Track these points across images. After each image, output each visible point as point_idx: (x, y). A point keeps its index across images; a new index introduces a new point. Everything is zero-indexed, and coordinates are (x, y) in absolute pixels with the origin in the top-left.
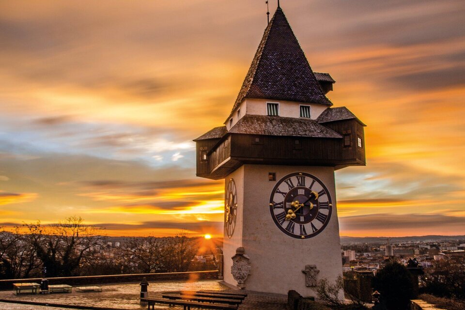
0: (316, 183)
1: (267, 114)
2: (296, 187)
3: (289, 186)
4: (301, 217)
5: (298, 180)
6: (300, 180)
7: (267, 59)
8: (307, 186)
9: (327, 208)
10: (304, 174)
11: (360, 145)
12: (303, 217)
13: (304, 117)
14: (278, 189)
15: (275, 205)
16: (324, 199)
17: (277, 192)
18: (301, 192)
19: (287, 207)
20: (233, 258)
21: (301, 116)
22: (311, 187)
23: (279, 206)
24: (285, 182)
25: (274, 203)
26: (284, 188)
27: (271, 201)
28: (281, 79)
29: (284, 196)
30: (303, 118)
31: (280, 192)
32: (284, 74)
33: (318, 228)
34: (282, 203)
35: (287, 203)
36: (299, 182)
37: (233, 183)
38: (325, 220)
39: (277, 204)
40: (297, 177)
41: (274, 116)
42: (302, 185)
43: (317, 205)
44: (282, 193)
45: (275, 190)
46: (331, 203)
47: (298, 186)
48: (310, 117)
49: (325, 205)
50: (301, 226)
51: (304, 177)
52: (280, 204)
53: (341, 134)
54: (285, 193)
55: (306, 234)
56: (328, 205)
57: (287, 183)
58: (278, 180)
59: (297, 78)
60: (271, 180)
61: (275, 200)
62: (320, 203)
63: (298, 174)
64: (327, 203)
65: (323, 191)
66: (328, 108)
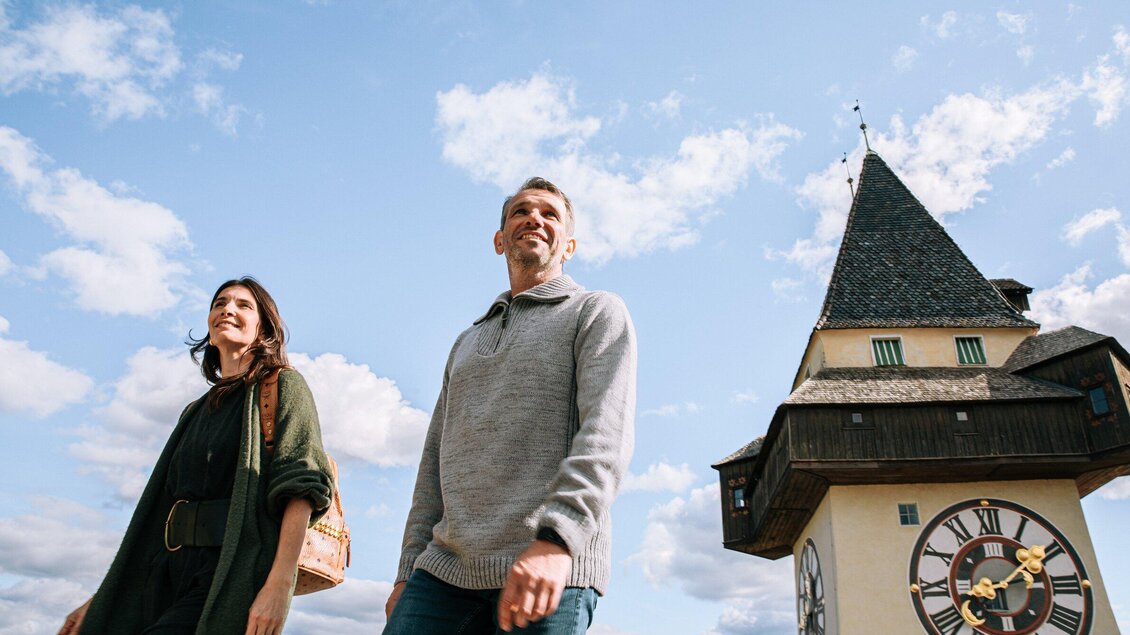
0: (1031, 524)
1: (875, 364)
2: (976, 536)
3: (958, 534)
4: (1004, 619)
5: (981, 518)
6: (986, 519)
7: (859, 248)
8: (1008, 532)
9: (1078, 592)
10: (992, 502)
12: (1010, 619)
13: (970, 361)
14: (928, 546)
15: (926, 588)
16: (1062, 566)
17: (927, 553)
18: (993, 549)
19: (960, 592)
21: (962, 360)
22: (1018, 536)
23: (936, 589)
24: (946, 524)
25: (922, 582)
26: (944, 540)
27: (914, 579)
28: (899, 285)
29: (948, 564)
30: (967, 365)
31: (935, 554)
32: (903, 276)
34: (944, 581)
35: (958, 582)
36: (984, 525)
37: (810, 548)
38: (1079, 625)
39: (930, 586)
40: (977, 512)
41: (894, 365)
42: (992, 531)
43: (1047, 584)
44: (942, 555)
45: (920, 548)
46: (1084, 577)
47: (981, 534)
48: (984, 362)
49: (1070, 585)
51: (996, 511)
52: (937, 584)
53: (1081, 388)
54: (950, 556)
56: (1077, 585)
57: (952, 527)
58: (925, 519)
59: (937, 280)
60: (904, 521)
61: (921, 574)
62: (1053, 579)
63: (977, 503)
64: (1074, 577)
65: (1055, 544)
66: (1029, 338)
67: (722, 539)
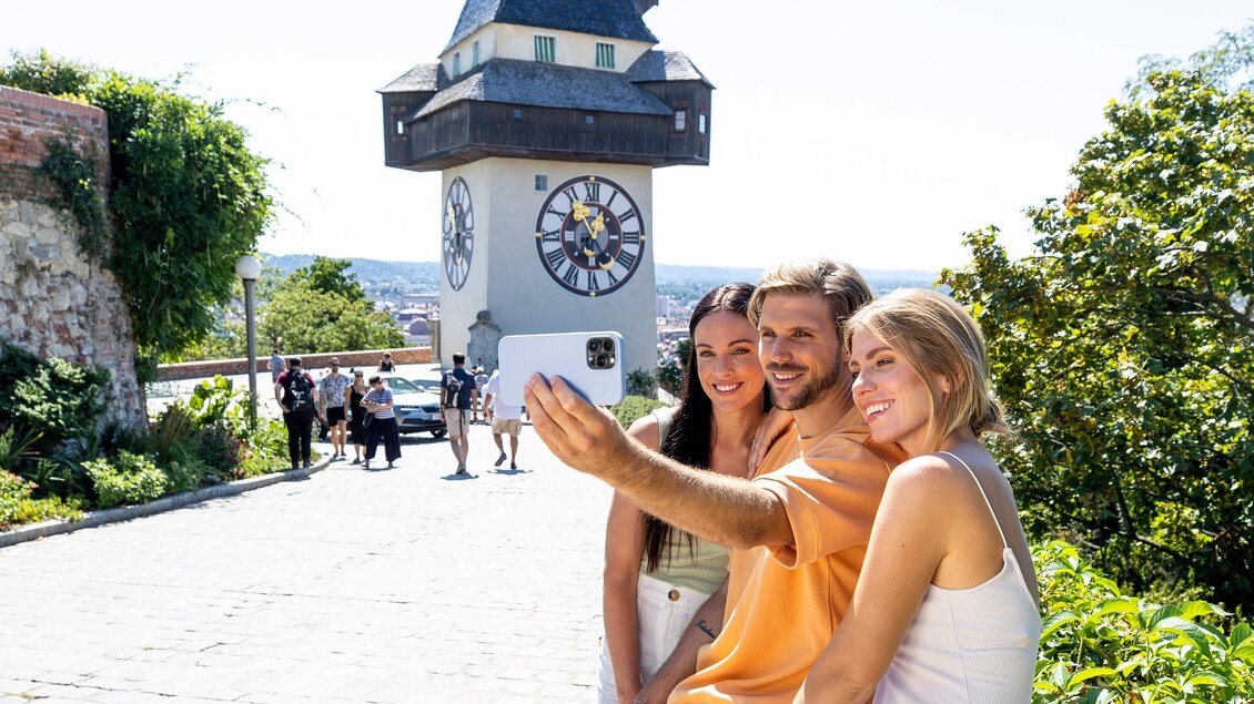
0: (619, 196)
1: (534, 59)
2: (583, 202)
3: (571, 200)
4: (590, 258)
5: (588, 190)
6: (591, 191)
8: (603, 201)
9: (637, 243)
10: (597, 179)
11: (702, 129)
12: (594, 258)
13: (603, 65)
14: (551, 207)
15: (546, 235)
16: (630, 226)
17: (549, 211)
18: (592, 212)
19: (566, 239)
20: (470, 329)
21: (598, 64)
22: (609, 205)
23: (552, 236)
24: (565, 192)
25: (544, 231)
26: (562, 203)
27: (539, 229)
29: (561, 219)
30: (601, 68)
31: (555, 212)
33: (620, 279)
34: (558, 232)
35: (566, 232)
36: (589, 195)
37: (462, 186)
38: (633, 264)
39: (548, 234)
40: (586, 184)
41: (547, 62)
42: (593, 199)
43: (620, 237)
44: (559, 214)
45: (546, 208)
46: (643, 233)
47: (586, 201)
48: (613, 67)
49: (634, 238)
50: (590, 273)
51: (598, 185)
52: (553, 233)
53: (671, 107)
54: (564, 215)
55: (597, 288)
56: (637, 238)
57: (568, 195)
58: (552, 187)
60: (538, 188)
61: (545, 226)
62: (625, 233)
63: (587, 178)
64: (637, 233)
65: (631, 210)
66: (650, 51)
67: (383, 159)
